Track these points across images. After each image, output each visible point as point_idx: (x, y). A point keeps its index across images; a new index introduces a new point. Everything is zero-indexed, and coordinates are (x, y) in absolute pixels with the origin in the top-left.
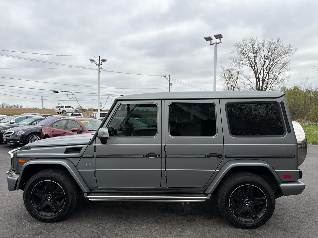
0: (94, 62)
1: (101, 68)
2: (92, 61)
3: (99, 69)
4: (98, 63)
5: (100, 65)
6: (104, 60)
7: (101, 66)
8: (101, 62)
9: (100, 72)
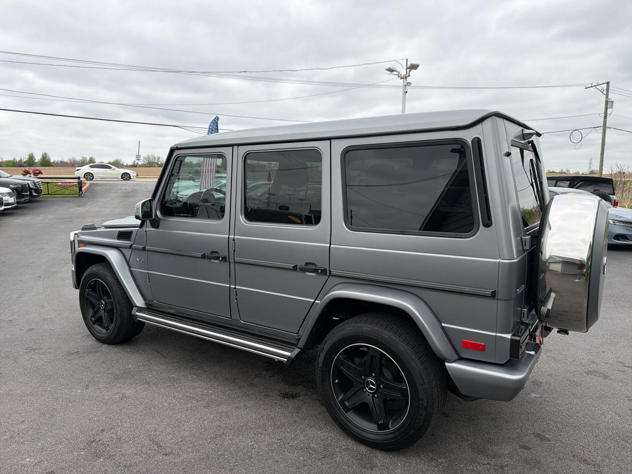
0: (395, 73)
1: (409, 84)
2: (391, 70)
3: (405, 86)
4: (403, 72)
5: (406, 78)
6: (414, 67)
7: (409, 80)
8: (409, 72)
9: (406, 92)
